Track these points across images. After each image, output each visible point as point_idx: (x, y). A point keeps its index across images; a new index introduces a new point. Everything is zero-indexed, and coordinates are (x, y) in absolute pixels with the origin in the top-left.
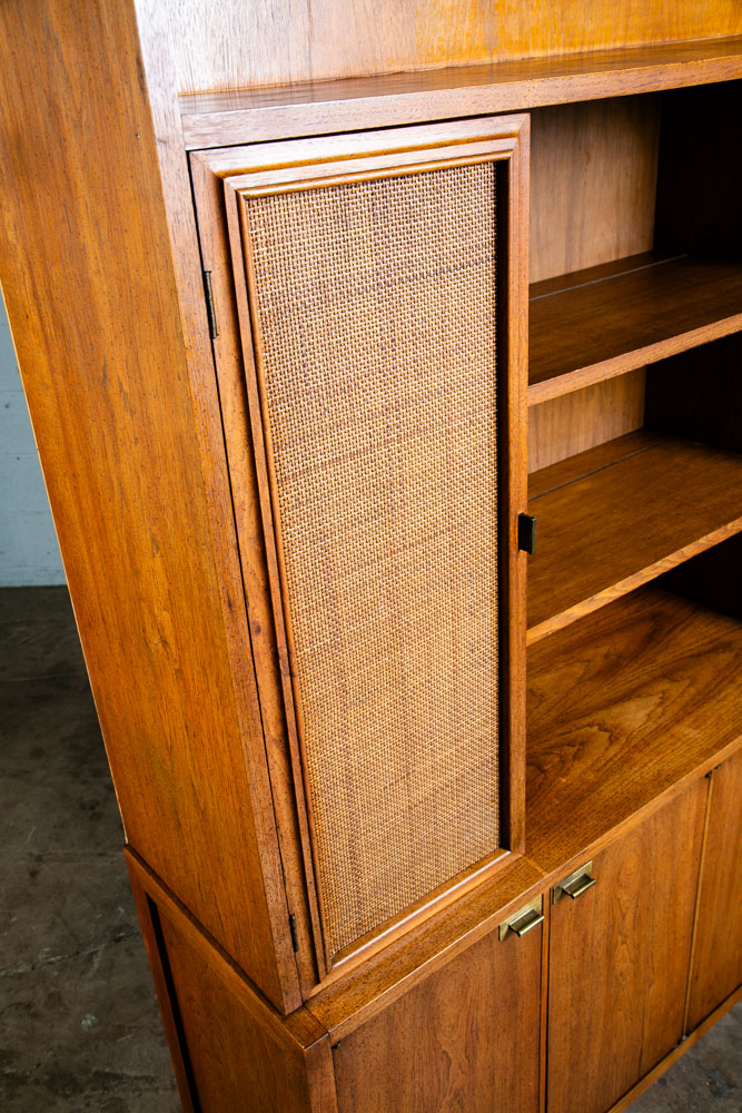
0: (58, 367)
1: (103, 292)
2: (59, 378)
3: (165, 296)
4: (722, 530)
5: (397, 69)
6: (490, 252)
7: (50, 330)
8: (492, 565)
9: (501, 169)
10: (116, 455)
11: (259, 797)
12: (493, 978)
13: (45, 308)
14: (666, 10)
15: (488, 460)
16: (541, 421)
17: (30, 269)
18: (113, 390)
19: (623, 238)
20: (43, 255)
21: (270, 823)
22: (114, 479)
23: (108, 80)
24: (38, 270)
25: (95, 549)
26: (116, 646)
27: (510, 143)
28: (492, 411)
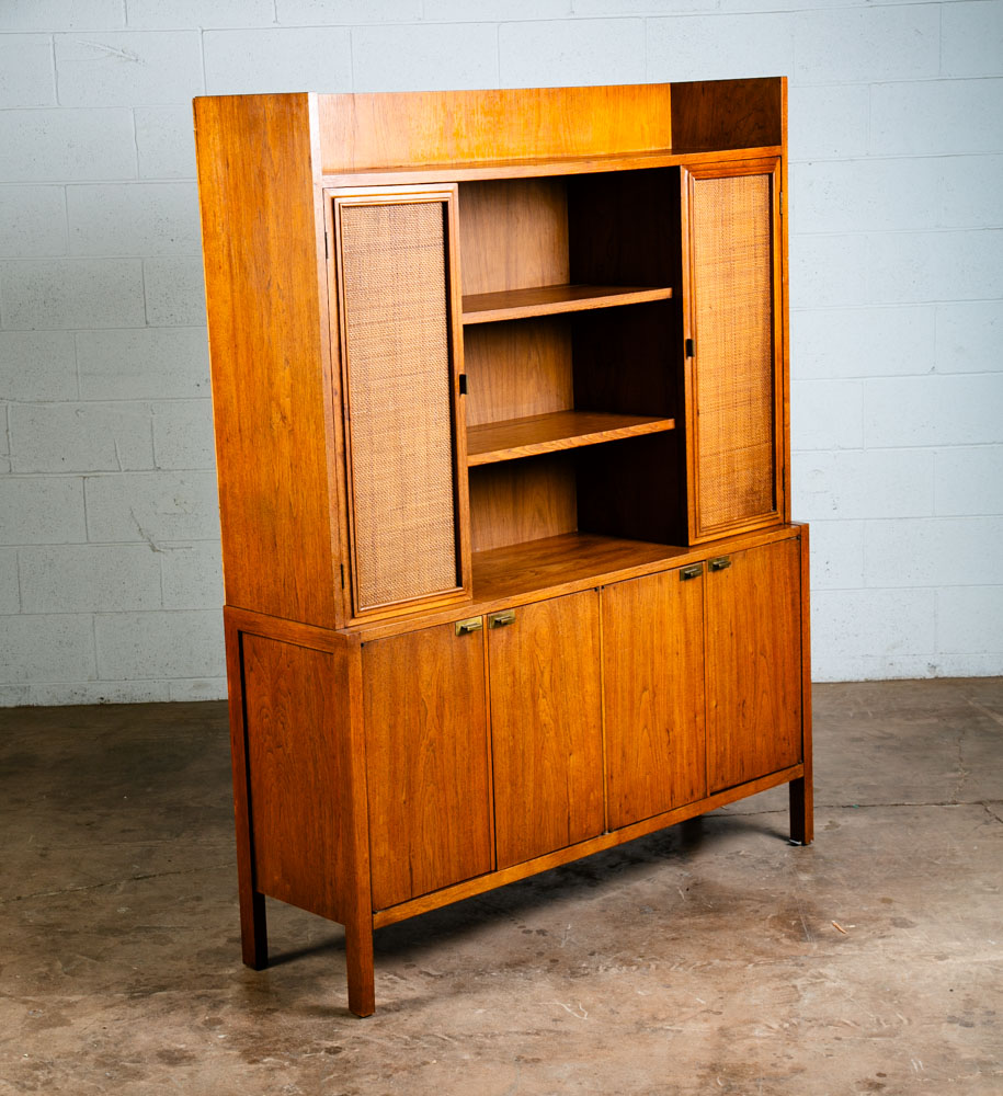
0: (236, 288)
1: (274, 246)
2: (237, 294)
3: (310, 241)
4: (599, 434)
5: (399, 164)
6: (441, 240)
7: (236, 270)
8: (447, 399)
9: (445, 205)
10: (269, 324)
11: (331, 480)
12: (452, 663)
13: (235, 261)
14: (563, 139)
15: (443, 341)
16: (494, 387)
17: (229, 243)
18: (273, 290)
19: (546, 274)
20: (240, 235)
21: (335, 499)
22: (266, 338)
23: (294, 163)
24: (235, 242)
25: (242, 386)
26: (247, 442)
27: (449, 195)
28: (444, 317)
